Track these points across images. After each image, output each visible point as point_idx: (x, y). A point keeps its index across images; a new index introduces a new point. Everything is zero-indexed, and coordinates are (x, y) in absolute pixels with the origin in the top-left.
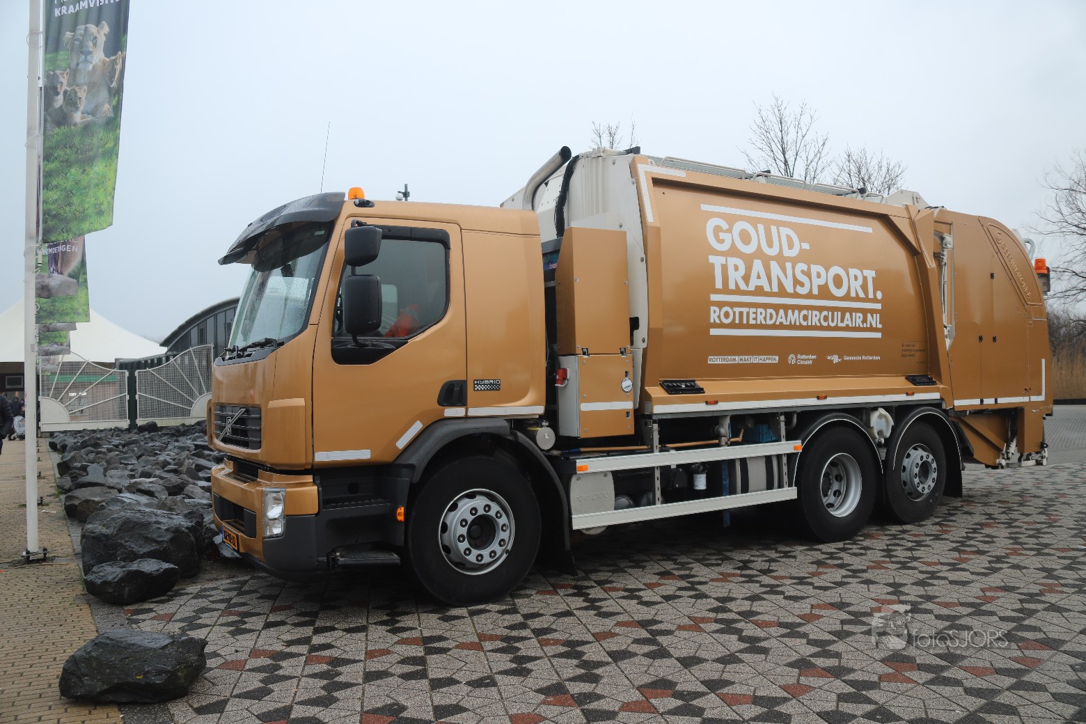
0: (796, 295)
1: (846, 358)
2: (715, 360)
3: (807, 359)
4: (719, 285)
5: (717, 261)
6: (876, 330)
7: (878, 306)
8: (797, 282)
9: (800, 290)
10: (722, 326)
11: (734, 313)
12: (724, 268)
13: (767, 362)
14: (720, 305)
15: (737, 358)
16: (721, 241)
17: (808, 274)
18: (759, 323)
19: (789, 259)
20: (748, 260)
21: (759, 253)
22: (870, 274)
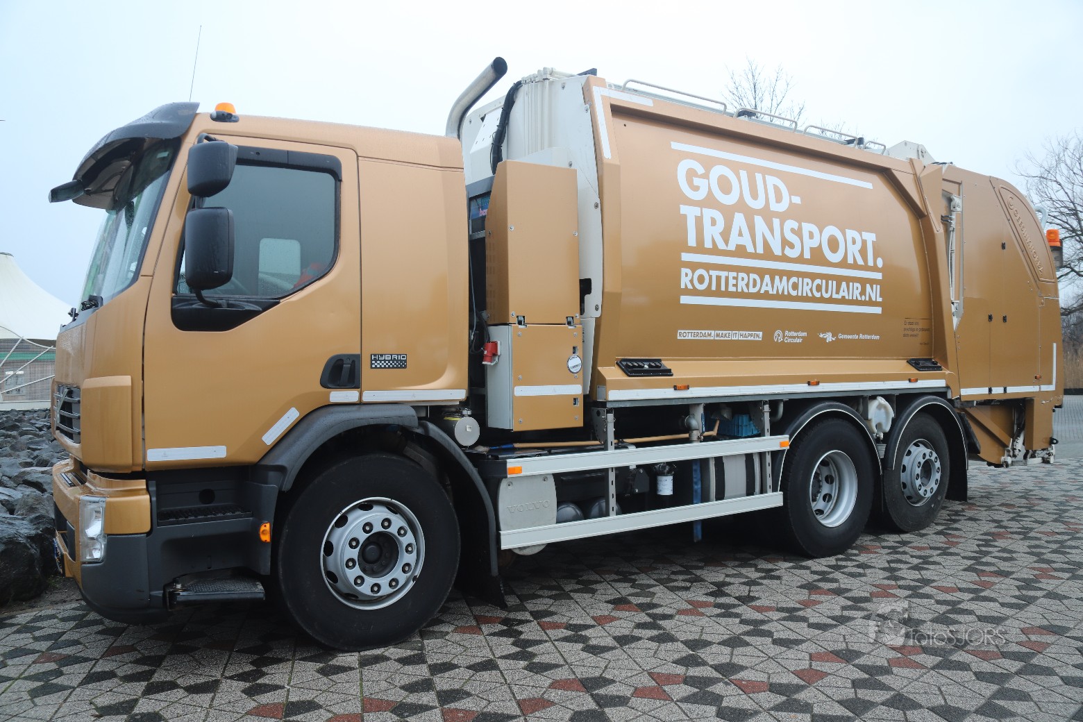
0: (784, 258)
1: (841, 336)
2: (686, 335)
3: (796, 337)
4: (692, 242)
5: (690, 212)
6: (875, 304)
7: (878, 276)
8: (785, 243)
9: (789, 253)
10: (695, 292)
11: (710, 277)
12: (699, 221)
13: (749, 338)
14: (694, 266)
15: (713, 332)
16: (696, 189)
17: (798, 233)
18: (740, 290)
19: (777, 215)
20: (728, 213)
21: (741, 206)
22: (870, 237)
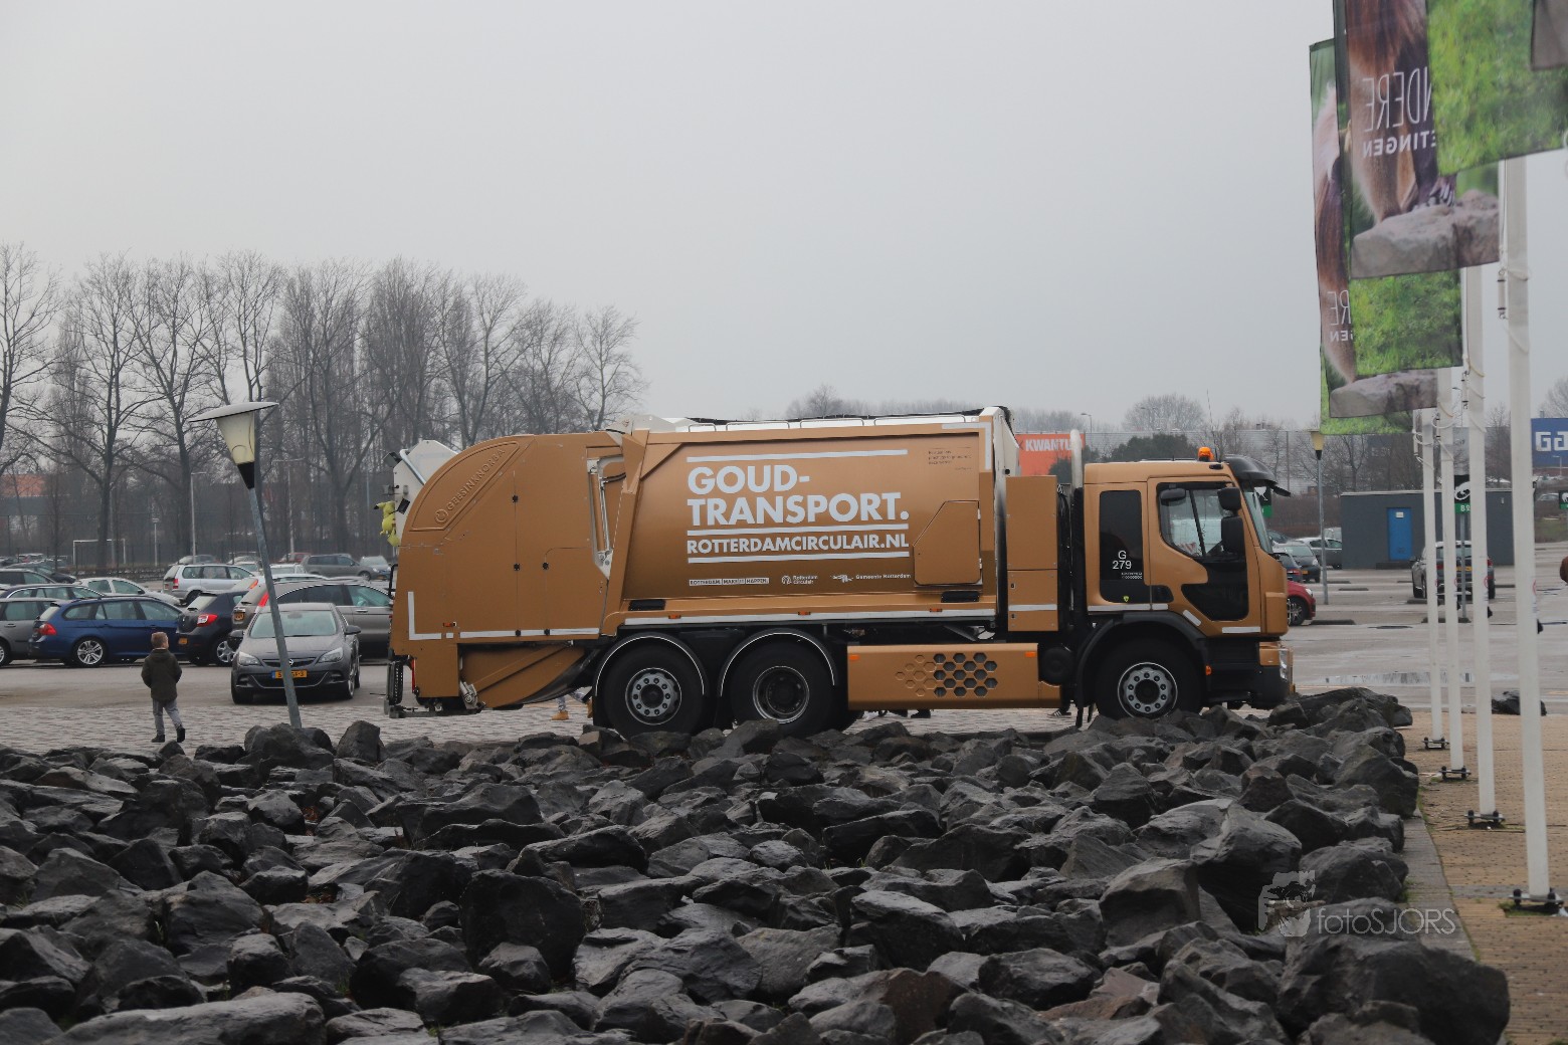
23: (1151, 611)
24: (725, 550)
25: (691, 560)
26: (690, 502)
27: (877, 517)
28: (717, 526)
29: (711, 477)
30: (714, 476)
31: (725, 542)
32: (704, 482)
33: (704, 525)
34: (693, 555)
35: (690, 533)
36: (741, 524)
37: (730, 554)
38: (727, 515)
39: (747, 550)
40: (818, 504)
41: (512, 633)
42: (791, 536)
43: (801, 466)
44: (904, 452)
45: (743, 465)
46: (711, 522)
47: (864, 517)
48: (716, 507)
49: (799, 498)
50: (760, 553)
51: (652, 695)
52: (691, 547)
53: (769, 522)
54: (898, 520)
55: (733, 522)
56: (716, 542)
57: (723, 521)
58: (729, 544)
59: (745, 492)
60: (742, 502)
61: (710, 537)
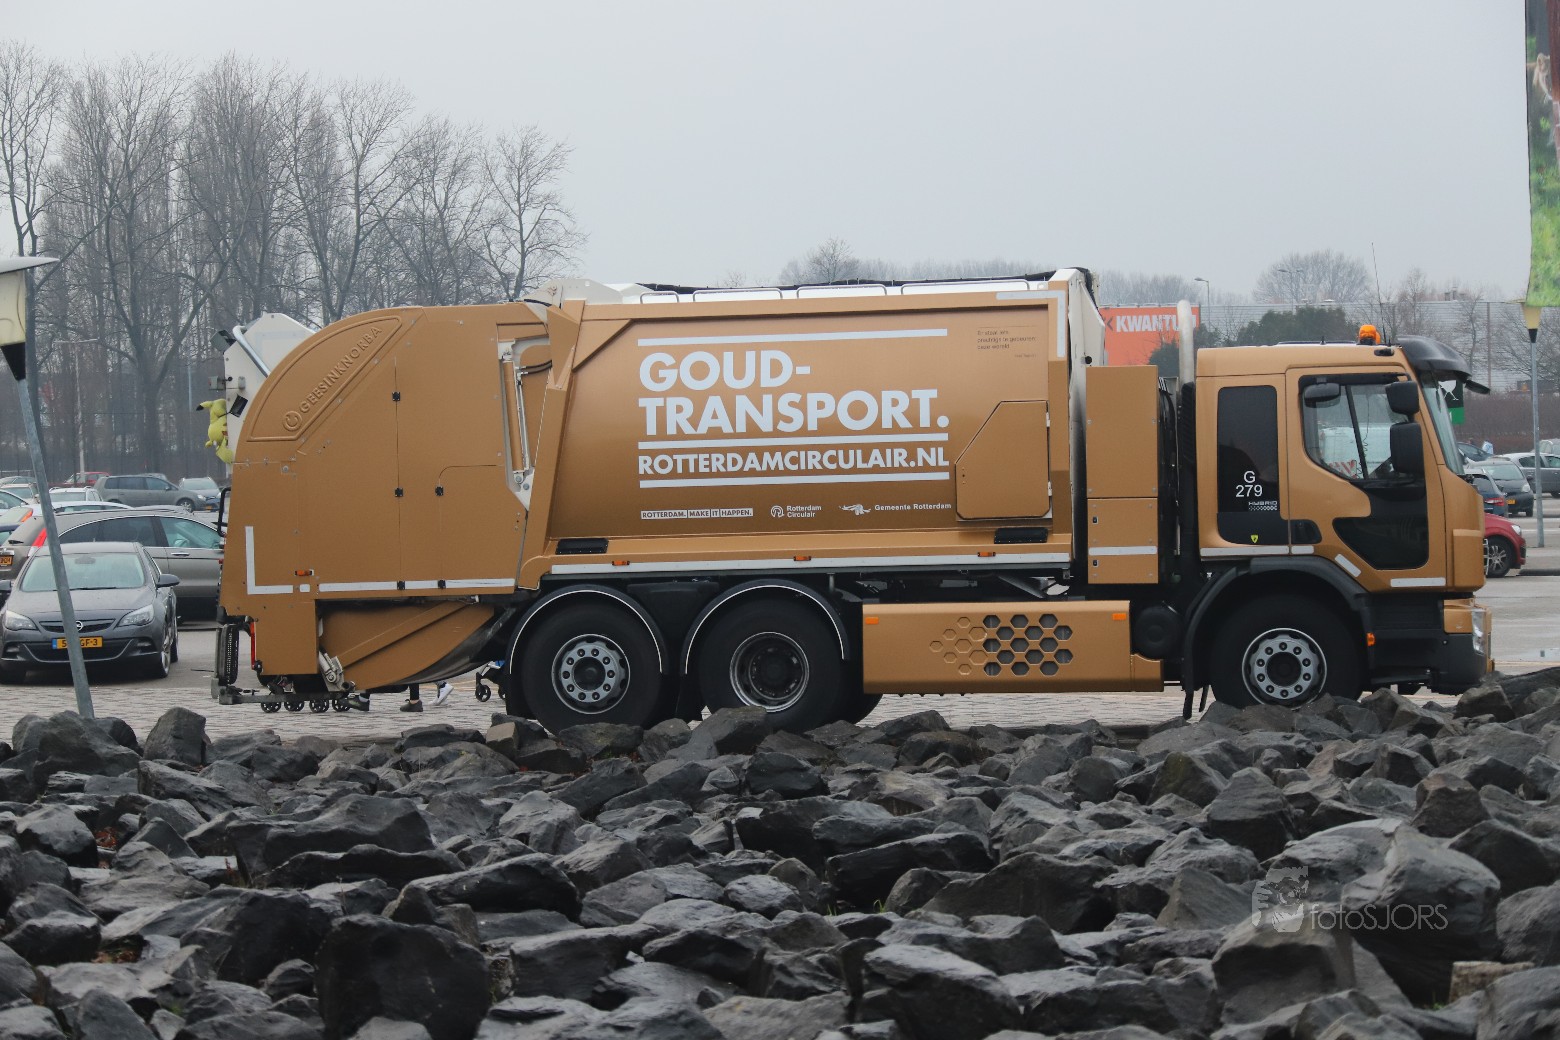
23: (1290, 555)
24: (692, 470)
25: (644, 484)
26: (643, 402)
27: (904, 423)
28: (681, 436)
29: (672, 367)
30: (676, 366)
31: (691, 458)
32: (662, 373)
33: (662, 435)
34: (646, 477)
35: (642, 446)
36: (715, 433)
37: (698, 475)
38: (694, 421)
39: (722, 469)
40: (822, 405)
41: (392, 586)
42: (784, 450)
43: (797, 352)
44: (943, 332)
45: (717, 351)
46: (671, 430)
47: (887, 424)
48: (679, 409)
49: (796, 397)
50: (740, 474)
51: (590, 672)
52: (644, 465)
53: (753, 431)
54: (934, 428)
55: (702, 429)
56: (679, 458)
57: (688, 429)
58: (697, 462)
59: (720, 389)
60: (715, 403)
61: (671, 452)
